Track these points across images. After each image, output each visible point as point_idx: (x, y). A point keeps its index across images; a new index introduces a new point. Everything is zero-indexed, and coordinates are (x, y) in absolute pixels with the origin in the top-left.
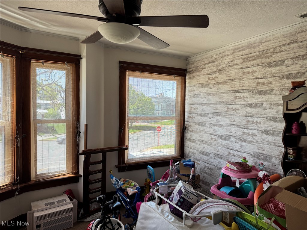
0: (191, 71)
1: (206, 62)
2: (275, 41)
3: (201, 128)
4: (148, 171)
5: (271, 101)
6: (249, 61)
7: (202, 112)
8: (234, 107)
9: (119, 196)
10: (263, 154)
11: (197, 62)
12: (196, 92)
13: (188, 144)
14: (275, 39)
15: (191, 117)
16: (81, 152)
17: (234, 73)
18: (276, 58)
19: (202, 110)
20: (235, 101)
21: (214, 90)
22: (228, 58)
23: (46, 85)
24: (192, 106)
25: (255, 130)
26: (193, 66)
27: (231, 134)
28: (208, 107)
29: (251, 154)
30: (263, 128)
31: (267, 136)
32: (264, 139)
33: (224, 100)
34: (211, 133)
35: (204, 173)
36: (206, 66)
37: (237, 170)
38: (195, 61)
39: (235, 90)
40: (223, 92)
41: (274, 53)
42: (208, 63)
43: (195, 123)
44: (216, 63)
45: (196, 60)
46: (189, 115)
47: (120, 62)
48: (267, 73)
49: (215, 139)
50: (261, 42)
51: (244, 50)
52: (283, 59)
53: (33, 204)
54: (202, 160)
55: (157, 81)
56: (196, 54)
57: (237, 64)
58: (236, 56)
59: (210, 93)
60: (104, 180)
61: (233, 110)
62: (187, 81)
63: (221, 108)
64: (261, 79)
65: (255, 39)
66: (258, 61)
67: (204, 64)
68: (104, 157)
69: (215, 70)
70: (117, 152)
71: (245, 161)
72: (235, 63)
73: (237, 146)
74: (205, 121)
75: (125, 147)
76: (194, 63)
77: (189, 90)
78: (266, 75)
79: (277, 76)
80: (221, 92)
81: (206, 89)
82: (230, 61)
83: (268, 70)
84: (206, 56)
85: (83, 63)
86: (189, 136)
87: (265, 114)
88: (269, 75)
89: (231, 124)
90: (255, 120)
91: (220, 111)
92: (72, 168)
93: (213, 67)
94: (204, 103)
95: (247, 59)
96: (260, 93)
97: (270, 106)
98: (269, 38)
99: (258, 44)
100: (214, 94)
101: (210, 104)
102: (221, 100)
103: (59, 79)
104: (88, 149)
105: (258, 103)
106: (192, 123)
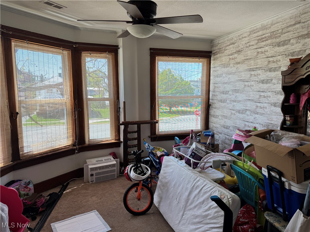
0: (215, 53)
1: (227, 44)
2: (283, 23)
3: (223, 104)
4: (175, 142)
5: (278, 77)
6: (262, 42)
7: (224, 90)
8: (249, 84)
9: (151, 158)
10: (272, 124)
11: (220, 44)
12: (219, 72)
13: (212, 119)
14: (284, 20)
15: (215, 96)
16: (121, 123)
17: (250, 53)
18: (284, 37)
19: (224, 88)
20: (250, 78)
21: (234, 69)
22: (245, 40)
23: (92, 72)
24: (216, 85)
25: (266, 103)
26: (217, 48)
27: (247, 108)
28: (229, 85)
29: (262, 125)
30: (272, 101)
31: (275, 108)
32: (273, 111)
33: (242, 78)
34: (231, 108)
35: (225, 144)
36: (227, 48)
37: (244, 135)
38: (219, 44)
39: (251, 69)
40: (241, 71)
41: (282, 33)
42: (229, 45)
43: (218, 100)
44: (236, 44)
45: (220, 42)
46: (214, 93)
47: (151, 49)
48: (276, 52)
49: (234, 114)
50: (272, 24)
51: (259, 32)
52: (289, 39)
53: (87, 161)
54: (224, 133)
55: (183, 63)
56: (219, 37)
57: (253, 45)
58: (252, 37)
59: (231, 72)
60: (139, 146)
61: (249, 86)
62: (212, 62)
63: (240, 85)
64: (272, 58)
65: (267, 21)
66: (269, 41)
67: (226, 46)
68: (139, 128)
69: (235, 51)
70: (149, 125)
71: (255, 130)
72: (251, 44)
73: (251, 118)
74: (226, 98)
75: (156, 121)
76: (218, 46)
77: (213, 71)
78: (276, 54)
79: (284, 55)
80: (239, 71)
81: (228, 68)
82: (247, 42)
83: (277, 49)
84: (228, 38)
85: (121, 52)
86: (213, 112)
87: (274, 89)
88: (278, 54)
89: (247, 99)
90: (266, 94)
91: (238, 89)
92: (115, 135)
93: (234, 48)
94: (226, 81)
95: (260, 40)
96: (270, 70)
97: (278, 81)
98: (279, 19)
99: (269, 26)
100: (234, 73)
101: (230, 82)
102: (239, 79)
103: (103, 66)
104: (126, 121)
105: (269, 80)
106: (215, 101)
